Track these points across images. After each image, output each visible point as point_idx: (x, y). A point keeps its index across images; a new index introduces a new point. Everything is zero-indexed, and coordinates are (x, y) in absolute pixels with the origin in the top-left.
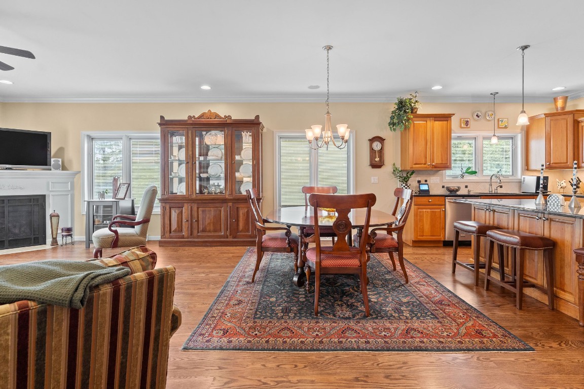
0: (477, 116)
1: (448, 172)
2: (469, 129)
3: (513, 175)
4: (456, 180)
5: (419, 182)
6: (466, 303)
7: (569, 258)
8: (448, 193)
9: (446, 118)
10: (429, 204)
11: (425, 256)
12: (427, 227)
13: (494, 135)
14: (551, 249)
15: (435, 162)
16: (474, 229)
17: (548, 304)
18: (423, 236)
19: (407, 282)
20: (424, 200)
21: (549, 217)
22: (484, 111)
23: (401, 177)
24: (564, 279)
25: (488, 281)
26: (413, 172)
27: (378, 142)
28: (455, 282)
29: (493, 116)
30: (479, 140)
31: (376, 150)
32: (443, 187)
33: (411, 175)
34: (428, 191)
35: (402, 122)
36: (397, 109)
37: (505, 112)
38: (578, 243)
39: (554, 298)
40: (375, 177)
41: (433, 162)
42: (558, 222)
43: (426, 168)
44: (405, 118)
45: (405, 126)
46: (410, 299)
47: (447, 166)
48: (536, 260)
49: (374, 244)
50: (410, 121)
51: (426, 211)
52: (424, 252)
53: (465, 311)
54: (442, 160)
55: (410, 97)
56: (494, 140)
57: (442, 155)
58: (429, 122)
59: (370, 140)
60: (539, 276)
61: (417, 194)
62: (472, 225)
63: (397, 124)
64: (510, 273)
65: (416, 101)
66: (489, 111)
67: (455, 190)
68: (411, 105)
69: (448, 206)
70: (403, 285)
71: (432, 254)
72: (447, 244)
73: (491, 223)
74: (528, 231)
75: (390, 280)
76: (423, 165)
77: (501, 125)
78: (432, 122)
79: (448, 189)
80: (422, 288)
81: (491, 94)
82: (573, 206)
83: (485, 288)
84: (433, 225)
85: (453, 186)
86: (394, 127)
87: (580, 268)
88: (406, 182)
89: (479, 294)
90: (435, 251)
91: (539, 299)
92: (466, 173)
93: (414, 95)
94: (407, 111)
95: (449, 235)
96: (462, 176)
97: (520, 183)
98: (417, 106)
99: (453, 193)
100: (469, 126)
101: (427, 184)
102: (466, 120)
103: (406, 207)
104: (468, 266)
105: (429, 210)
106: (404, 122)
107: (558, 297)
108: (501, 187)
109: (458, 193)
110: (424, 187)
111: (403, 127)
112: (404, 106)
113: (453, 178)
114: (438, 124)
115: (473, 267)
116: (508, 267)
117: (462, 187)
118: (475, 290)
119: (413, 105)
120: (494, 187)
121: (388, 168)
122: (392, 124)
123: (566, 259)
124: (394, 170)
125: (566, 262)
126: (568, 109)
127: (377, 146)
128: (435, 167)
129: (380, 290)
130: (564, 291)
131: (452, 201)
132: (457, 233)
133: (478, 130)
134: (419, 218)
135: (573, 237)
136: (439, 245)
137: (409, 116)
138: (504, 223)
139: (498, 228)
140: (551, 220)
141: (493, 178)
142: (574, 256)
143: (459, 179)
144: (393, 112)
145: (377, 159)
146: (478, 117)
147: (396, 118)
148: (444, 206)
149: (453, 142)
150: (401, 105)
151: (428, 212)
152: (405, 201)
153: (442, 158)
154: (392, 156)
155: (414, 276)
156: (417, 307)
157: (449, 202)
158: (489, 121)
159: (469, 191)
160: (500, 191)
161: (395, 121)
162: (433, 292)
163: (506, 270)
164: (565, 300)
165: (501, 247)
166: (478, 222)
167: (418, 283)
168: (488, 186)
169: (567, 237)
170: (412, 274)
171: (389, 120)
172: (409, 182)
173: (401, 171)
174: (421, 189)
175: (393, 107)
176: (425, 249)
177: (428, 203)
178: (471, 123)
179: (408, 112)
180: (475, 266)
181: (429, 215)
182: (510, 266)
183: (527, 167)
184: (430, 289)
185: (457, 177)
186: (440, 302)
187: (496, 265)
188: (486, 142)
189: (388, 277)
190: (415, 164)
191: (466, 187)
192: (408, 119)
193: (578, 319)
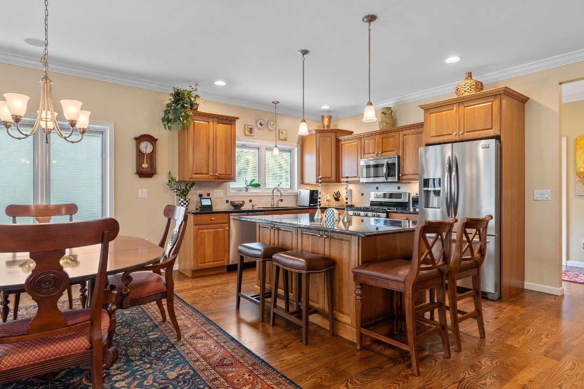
0: (260, 124)
1: (232, 185)
2: (252, 137)
3: (291, 188)
4: (240, 194)
5: (201, 196)
6: (253, 354)
7: (347, 278)
8: (232, 209)
9: (230, 121)
10: (212, 223)
11: (207, 290)
12: (209, 251)
13: (276, 147)
14: (331, 269)
15: (219, 172)
16: (259, 253)
17: (328, 329)
18: (204, 263)
19: (179, 337)
20: (205, 218)
21: (329, 234)
22: (266, 120)
23: (178, 190)
24: (342, 301)
25: (274, 314)
26: (193, 184)
27: (147, 143)
28: (240, 321)
29: (275, 127)
30: (263, 150)
31: (145, 152)
32: (227, 201)
33: (190, 187)
34: (210, 207)
35: (179, 119)
36: (174, 102)
37: (285, 124)
38: (354, 260)
39: (334, 321)
40: (144, 190)
41: (216, 172)
42: (337, 239)
43: (208, 178)
44: (183, 114)
45: (183, 124)
46: (181, 370)
47: (230, 177)
48: (318, 282)
49: (128, 294)
50: (189, 118)
51: (208, 232)
52: (205, 284)
53: (251, 368)
54: (226, 171)
55: (189, 89)
56: (276, 151)
57: (225, 164)
58: (211, 123)
59: (136, 139)
60: (321, 299)
61: (198, 211)
62: (256, 247)
63: (173, 121)
64: (294, 298)
65: (197, 96)
66: (271, 120)
67: (239, 205)
68: (190, 99)
69: (232, 223)
70: (173, 346)
71: (215, 285)
72: (231, 269)
73: (276, 242)
74: (310, 250)
75: (154, 340)
76: (204, 175)
77: (281, 137)
78: (215, 124)
79: (232, 204)
80: (199, 344)
81: (273, 102)
82: (345, 221)
83: (271, 324)
84: (216, 248)
85: (237, 200)
86: (170, 125)
87: (357, 288)
88: (185, 196)
89: (265, 335)
90: (217, 280)
91: (321, 325)
92: (251, 185)
93: (195, 87)
94: (186, 105)
95: (233, 258)
96: (247, 189)
97: (297, 196)
98: (198, 102)
99: (237, 208)
100: (252, 134)
101: (210, 198)
102: (250, 127)
103: (179, 232)
104: (253, 299)
105: (212, 230)
106: (181, 119)
107: (338, 320)
108: (281, 200)
109: (243, 208)
110: (206, 202)
111: (181, 125)
112: (182, 99)
113: (238, 191)
114: (221, 127)
115: (258, 299)
116: (292, 292)
117: (247, 201)
118: (261, 329)
119: (192, 99)
120: (276, 201)
121: (161, 178)
122: (166, 120)
123: (344, 278)
124: (169, 181)
125: (344, 282)
126: (331, 128)
127: (146, 148)
128: (219, 178)
129: (137, 365)
130: (342, 313)
131: (236, 218)
132: (242, 258)
133: (262, 139)
134: (199, 241)
135: (350, 254)
136: (223, 271)
137: (188, 113)
138: (288, 243)
139: (283, 249)
140: (331, 237)
141: (275, 191)
142: (352, 275)
143: (244, 193)
144: (168, 106)
145: (145, 166)
146: (262, 125)
147: (172, 112)
148: (228, 224)
149: (237, 150)
150: (179, 97)
151: (210, 232)
152: (178, 223)
153: (226, 168)
154: (167, 162)
155: (190, 326)
156: (189, 383)
157: (233, 219)
158: (271, 131)
159: (253, 206)
160: (281, 205)
161: (171, 116)
162: (213, 347)
163: (291, 296)
164: (343, 323)
165: (286, 272)
166: (263, 243)
167: (193, 336)
168: (270, 199)
169: (345, 255)
170: (186, 322)
171: (162, 115)
172: (189, 196)
173: (178, 183)
174: (203, 204)
175: (168, 99)
176: (206, 279)
177: (210, 222)
178: (255, 131)
179: (187, 108)
180: (261, 297)
181: (212, 236)
182: (294, 291)
183: (302, 182)
184: (210, 342)
185: (241, 190)
186: (221, 363)
187: (281, 292)
188: (268, 153)
189: (152, 336)
190: (195, 174)
191: (250, 201)
192: (187, 117)
193: (355, 341)
